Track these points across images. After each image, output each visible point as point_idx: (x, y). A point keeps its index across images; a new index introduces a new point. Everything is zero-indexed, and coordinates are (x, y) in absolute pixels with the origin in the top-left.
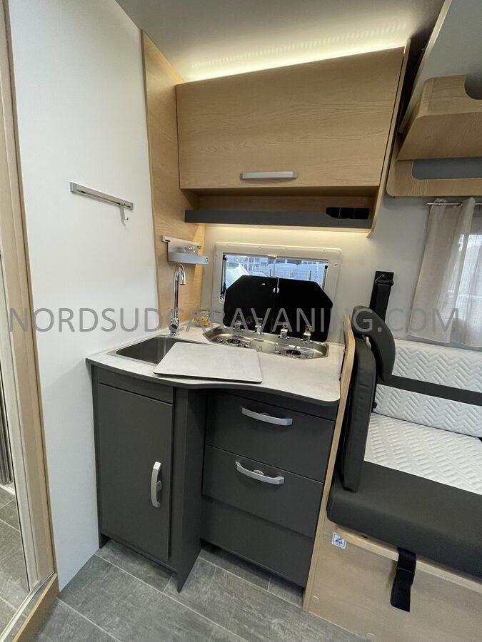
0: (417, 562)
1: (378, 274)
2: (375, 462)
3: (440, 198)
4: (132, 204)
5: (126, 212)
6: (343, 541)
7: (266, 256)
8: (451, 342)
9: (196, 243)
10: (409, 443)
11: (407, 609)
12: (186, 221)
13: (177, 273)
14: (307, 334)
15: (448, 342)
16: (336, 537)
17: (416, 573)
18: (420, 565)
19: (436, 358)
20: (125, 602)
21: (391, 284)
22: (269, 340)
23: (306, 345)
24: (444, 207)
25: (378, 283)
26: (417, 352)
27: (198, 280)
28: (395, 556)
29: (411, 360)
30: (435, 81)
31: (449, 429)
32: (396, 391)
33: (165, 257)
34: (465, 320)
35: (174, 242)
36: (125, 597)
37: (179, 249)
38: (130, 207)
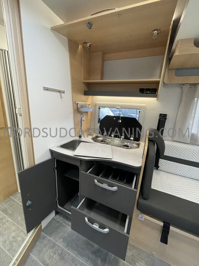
0: (170, 227)
1: (161, 115)
2: (156, 189)
3: (187, 84)
4: (64, 91)
5: (62, 94)
6: (143, 218)
7: (115, 108)
8: (190, 143)
9: (88, 103)
10: (171, 182)
11: (167, 244)
12: (84, 95)
13: (81, 116)
14: (132, 138)
15: (189, 142)
16: (140, 216)
17: (170, 231)
18: (172, 228)
19: (184, 149)
20: (64, 234)
21: (166, 119)
22: (117, 141)
23: (131, 143)
24: (188, 87)
25: (160, 118)
26: (176, 146)
27: (89, 117)
28: (162, 224)
29: (173, 150)
30: (182, 40)
31: (189, 177)
32: (167, 162)
33: (77, 110)
34: (196, 134)
35: (80, 103)
36: (64, 233)
37: (82, 107)
38: (64, 92)
